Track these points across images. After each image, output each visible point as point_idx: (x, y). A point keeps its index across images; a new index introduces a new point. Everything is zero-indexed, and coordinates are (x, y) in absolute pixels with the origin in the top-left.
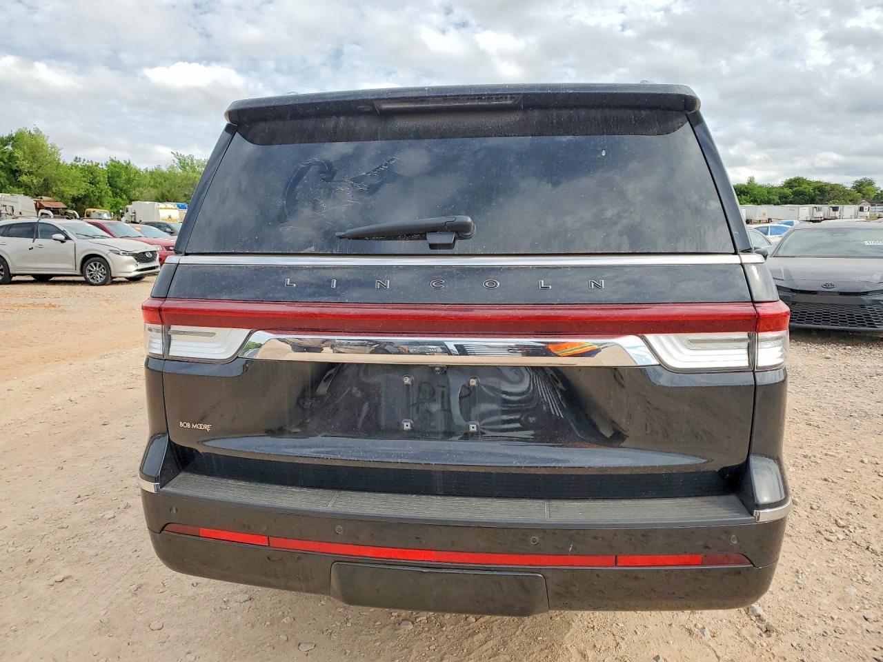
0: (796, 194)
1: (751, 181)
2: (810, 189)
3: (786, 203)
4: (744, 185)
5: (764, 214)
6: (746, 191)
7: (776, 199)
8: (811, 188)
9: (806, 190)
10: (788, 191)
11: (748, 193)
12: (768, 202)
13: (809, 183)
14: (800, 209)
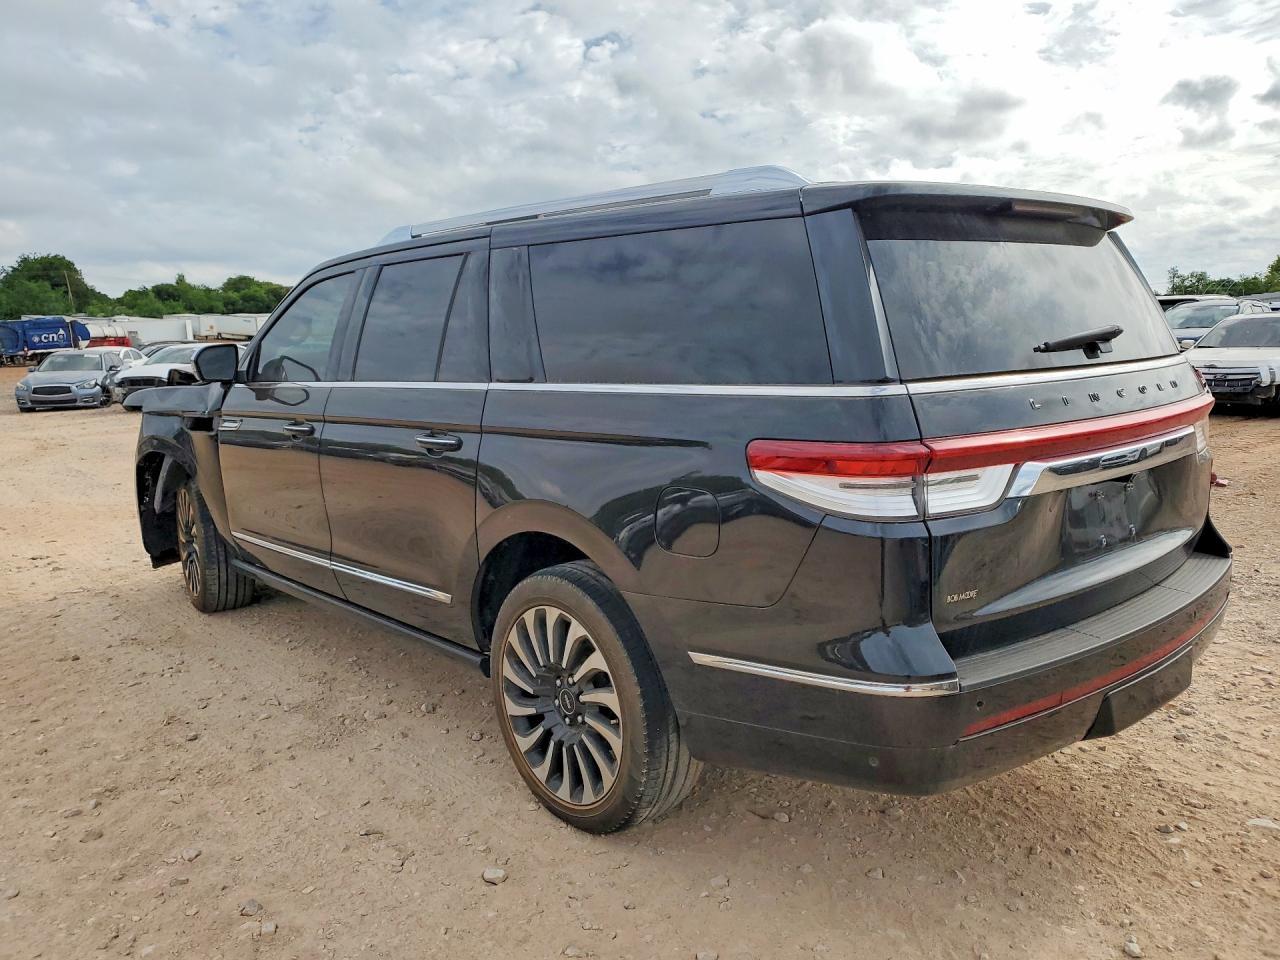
0: (246, 299)
1: (181, 279)
2: (262, 293)
3: (235, 312)
4: (171, 285)
5: (212, 327)
6: (176, 294)
7: (220, 305)
8: (263, 291)
9: (258, 294)
10: (234, 295)
11: (179, 297)
12: (210, 311)
13: (259, 285)
14: (258, 319)
